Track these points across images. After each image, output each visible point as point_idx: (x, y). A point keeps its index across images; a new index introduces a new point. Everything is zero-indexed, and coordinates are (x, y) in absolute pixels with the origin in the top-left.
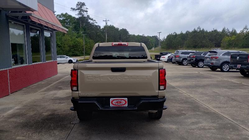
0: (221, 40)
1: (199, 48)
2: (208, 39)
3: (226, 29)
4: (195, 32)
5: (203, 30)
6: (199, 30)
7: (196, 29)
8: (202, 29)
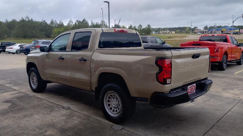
0: (51, 31)
1: (29, 38)
2: (38, 30)
3: (54, 21)
4: (23, 21)
5: (32, 20)
6: (27, 19)
7: (24, 18)
8: (30, 19)
